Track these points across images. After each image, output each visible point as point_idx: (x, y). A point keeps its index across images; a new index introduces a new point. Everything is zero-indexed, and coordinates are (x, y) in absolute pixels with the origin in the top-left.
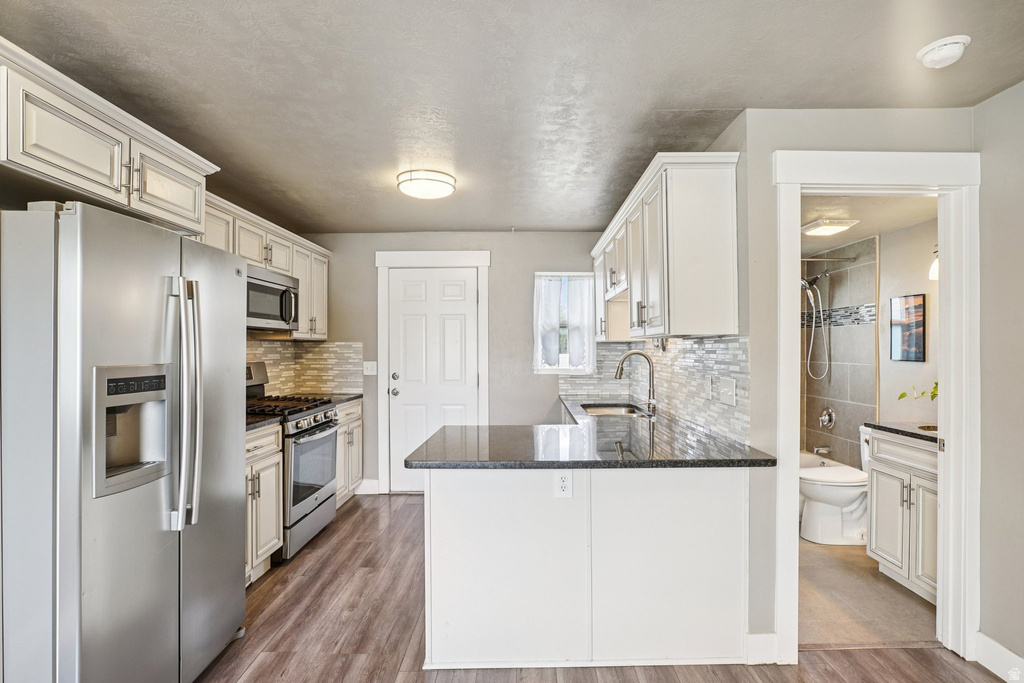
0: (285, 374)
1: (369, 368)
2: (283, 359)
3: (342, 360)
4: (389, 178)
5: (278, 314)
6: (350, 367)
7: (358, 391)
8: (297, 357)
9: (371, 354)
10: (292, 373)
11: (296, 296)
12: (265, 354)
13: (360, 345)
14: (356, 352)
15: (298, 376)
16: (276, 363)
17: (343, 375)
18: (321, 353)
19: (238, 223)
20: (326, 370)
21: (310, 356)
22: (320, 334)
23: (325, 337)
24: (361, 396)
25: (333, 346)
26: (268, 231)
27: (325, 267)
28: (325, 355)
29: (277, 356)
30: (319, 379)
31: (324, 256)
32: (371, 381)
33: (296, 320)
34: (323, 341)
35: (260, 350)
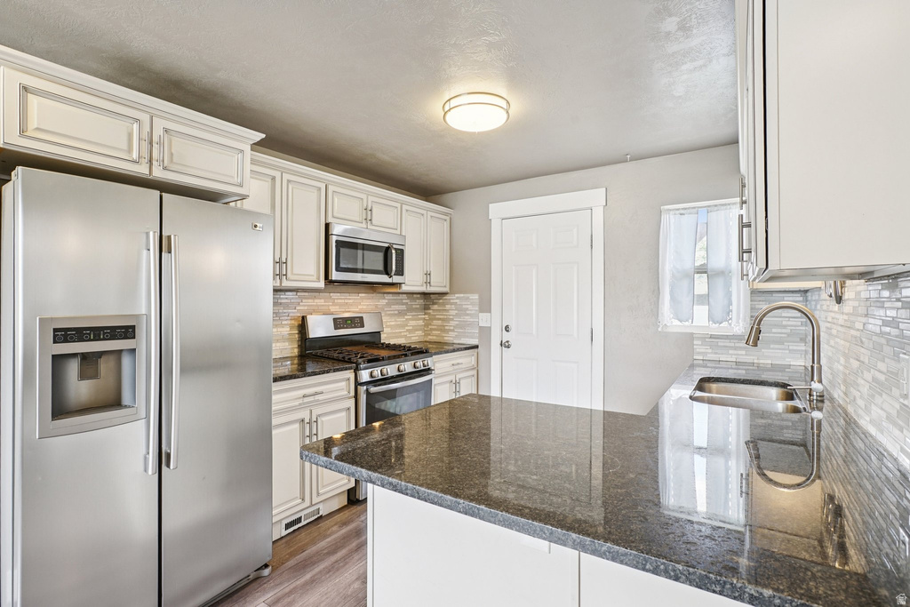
0: (413, 323)
1: (484, 320)
2: (410, 310)
3: (462, 311)
6: (468, 318)
7: (474, 342)
8: (426, 308)
9: (485, 306)
10: (421, 322)
11: (400, 253)
12: (389, 304)
13: (476, 297)
14: (472, 304)
15: (426, 325)
16: (401, 313)
17: (463, 325)
18: (444, 304)
19: (331, 188)
20: (447, 320)
21: (436, 307)
22: (439, 283)
23: (446, 289)
24: (477, 347)
25: (453, 298)
26: (369, 194)
27: (446, 225)
28: (448, 307)
29: (404, 307)
30: (443, 329)
31: (446, 214)
32: (485, 332)
33: (400, 272)
34: (445, 294)
35: (385, 302)
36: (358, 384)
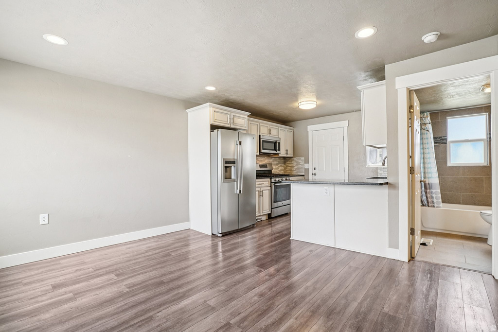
0: (280, 168)
1: (306, 166)
2: (279, 163)
3: (298, 163)
4: (296, 104)
5: (274, 148)
6: (300, 166)
7: (303, 174)
8: (285, 163)
9: (307, 161)
10: (283, 168)
11: (279, 143)
12: (273, 161)
13: (303, 158)
14: (302, 161)
15: (285, 169)
16: (277, 164)
17: (298, 168)
18: (291, 161)
19: (260, 124)
20: (293, 167)
21: (288, 162)
22: (290, 154)
23: (292, 156)
24: (304, 175)
25: (295, 159)
26: (270, 125)
27: (292, 133)
28: (293, 162)
29: (278, 162)
30: (291, 170)
31: (291, 129)
32: (307, 170)
33: (279, 150)
34: (292, 157)
35: (272, 160)
36: (271, 182)
